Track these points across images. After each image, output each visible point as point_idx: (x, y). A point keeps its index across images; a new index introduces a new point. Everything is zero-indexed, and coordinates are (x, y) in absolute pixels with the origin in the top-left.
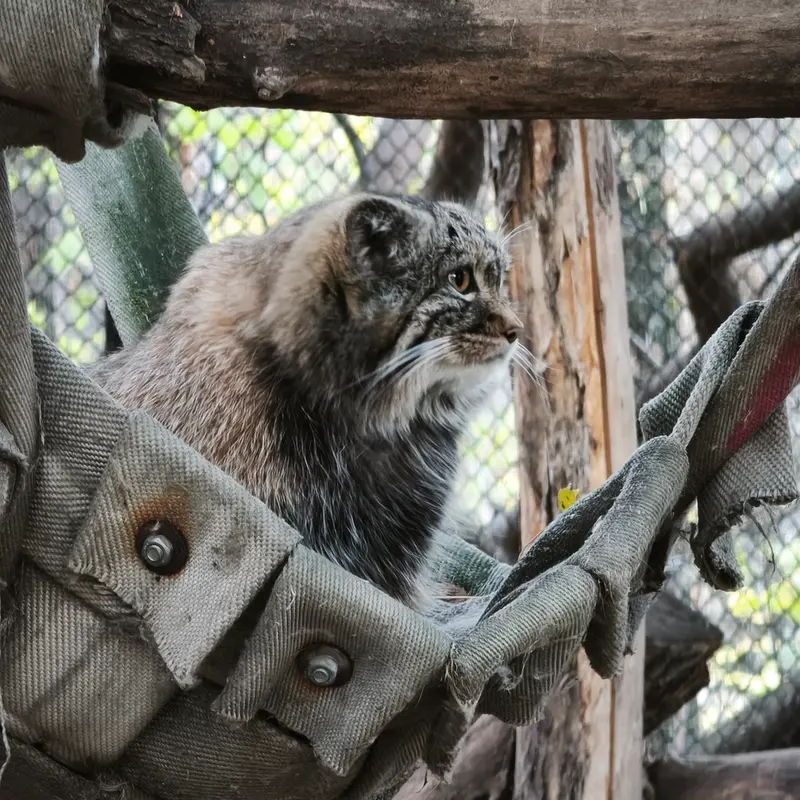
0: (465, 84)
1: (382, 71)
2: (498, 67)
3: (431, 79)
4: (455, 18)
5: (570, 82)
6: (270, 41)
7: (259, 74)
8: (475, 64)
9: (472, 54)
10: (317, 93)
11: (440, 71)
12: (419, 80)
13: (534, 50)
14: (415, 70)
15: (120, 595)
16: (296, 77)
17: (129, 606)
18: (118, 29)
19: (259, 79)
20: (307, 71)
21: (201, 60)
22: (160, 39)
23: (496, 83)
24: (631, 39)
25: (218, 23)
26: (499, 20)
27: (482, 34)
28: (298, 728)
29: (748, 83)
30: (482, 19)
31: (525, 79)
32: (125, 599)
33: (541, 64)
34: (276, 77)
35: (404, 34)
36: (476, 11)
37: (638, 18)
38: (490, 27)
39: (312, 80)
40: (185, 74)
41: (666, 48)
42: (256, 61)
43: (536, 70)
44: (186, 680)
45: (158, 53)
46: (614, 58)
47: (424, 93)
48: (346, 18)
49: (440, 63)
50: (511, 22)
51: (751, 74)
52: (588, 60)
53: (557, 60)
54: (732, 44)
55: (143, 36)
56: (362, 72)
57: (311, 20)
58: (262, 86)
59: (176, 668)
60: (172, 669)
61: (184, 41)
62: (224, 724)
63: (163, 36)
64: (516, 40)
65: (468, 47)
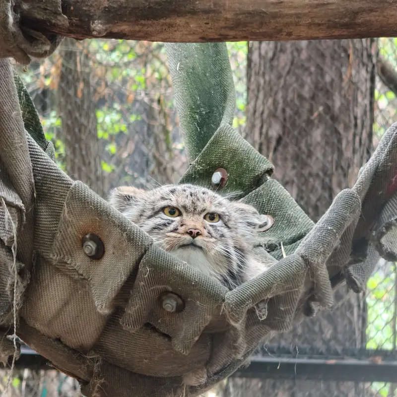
0: (193, 27)
1: (152, 21)
2: (208, 18)
3: (177, 25)
6: (96, 8)
7: (93, 24)
8: (196, 17)
9: (193, 12)
10: (124, 32)
11: (180, 21)
12: (171, 25)
13: (224, 10)
15: (77, 269)
16: (110, 25)
17: (82, 275)
18: (24, 3)
19: (93, 26)
20: (116, 22)
21: (66, 16)
24: (271, 3)
27: (197, 2)
28: (165, 332)
29: (336, 23)
31: (223, 24)
32: (79, 271)
33: (228, 16)
34: (100, 25)
35: (159, 4)
41: (290, 7)
42: (91, 18)
43: (226, 19)
44: (104, 311)
45: (46, 13)
46: (264, 12)
47: (175, 31)
49: (179, 16)
51: (336, 19)
52: (251, 14)
54: (324, 4)
55: (38, 6)
56: (143, 22)
58: (94, 30)
59: (98, 305)
60: (96, 305)
61: (56, 7)
63: (46, 6)
64: (215, 4)
65: (191, 9)
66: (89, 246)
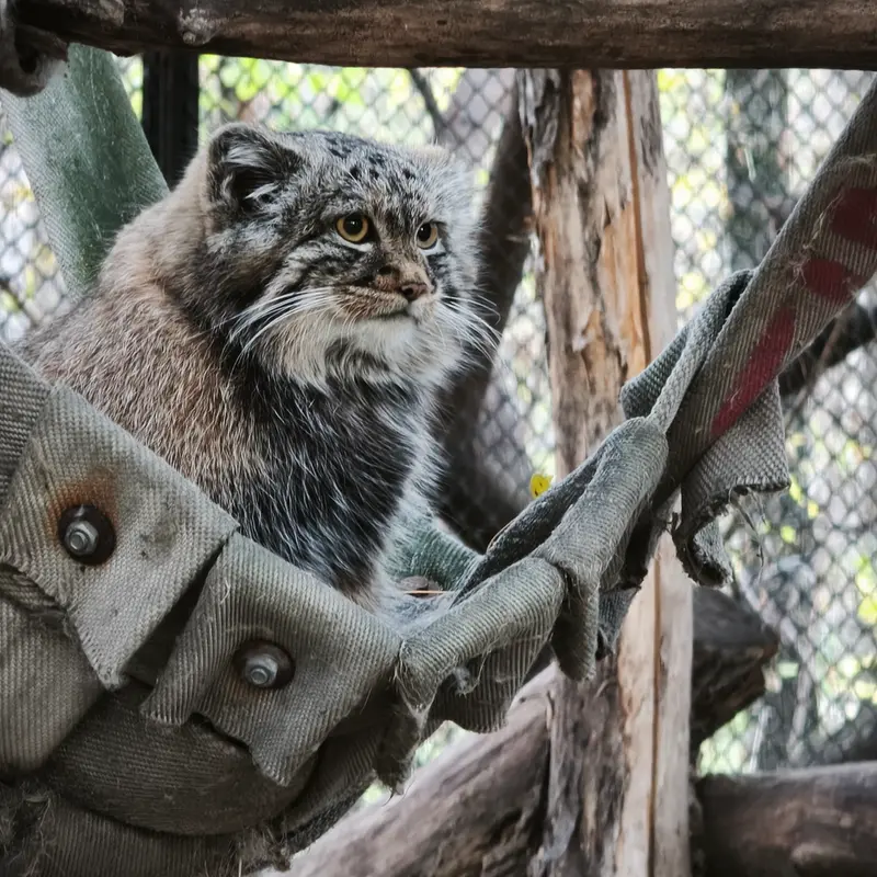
0: (410, 30)
1: (319, 14)
2: (447, 11)
5: (527, 27)
7: (184, 17)
10: (248, 38)
11: (383, 15)
12: (359, 25)
14: (356, 13)
15: (41, 586)
16: (224, 20)
17: (51, 599)
19: (184, 21)
20: (237, 13)
23: (445, 28)
28: (236, 734)
29: (722, 30)
31: (477, 25)
32: (47, 591)
33: (494, 7)
34: (201, 20)
39: (245, 23)
40: (102, 16)
43: (488, 14)
44: (112, 680)
47: (366, 38)
49: (382, 5)
51: (725, 20)
52: (545, 3)
53: (511, 4)
56: (298, 15)
58: (187, 30)
59: (100, 667)
60: (96, 667)
62: (154, 728)
66: (82, 532)
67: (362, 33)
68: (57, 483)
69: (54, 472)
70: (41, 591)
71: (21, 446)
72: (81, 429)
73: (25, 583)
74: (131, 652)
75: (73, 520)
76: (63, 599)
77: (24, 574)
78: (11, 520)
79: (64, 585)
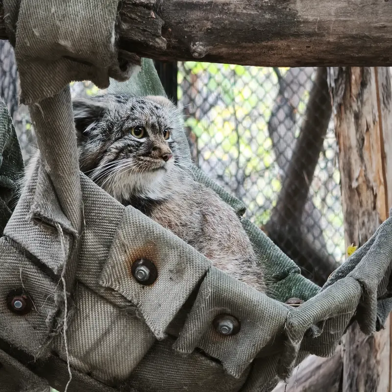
0: (294, 50)
1: (253, 44)
2: (310, 42)
3: (277, 48)
4: (289, 18)
5: (346, 48)
6: (198, 29)
7: (193, 46)
8: (299, 40)
9: (297, 35)
10: (221, 55)
11: (282, 43)
12: (271, 48)
13: (328, 33)
14: (270, 43)
15: (125, 296)
16: (211, 47)
17: (130, 302)
18: (124, 24)
19: (193, 48)
20: (217, 44)
21: (164, 39)
22: (145, 28)
23: (309, 49)
24: (376, 28)
25: (173, 21)
26: (311, 19)
27: (302, 25)
28: (215, 356)
30: (302, 18)
31: (324, 48)
32: (128, 298)
33: (331, 40)
34: (201, 47)
35: (264, 25)
36: (299, 14)
37: (379, 17)
38: (306, 22)
39: (220, 48)
40: (157, 46)
42: (192, 39)
43: (329, 42)
44: (160, 336)
45: (144, 35)
46: (368, 37)
47: (274, 54)
48: (235, 18)
49: (282, 39)
50: (316, 19)
52: (354, 38)
53: (340, 38)
55: (137, 27)
56: (244, 44)
57: (218, 19)
58: (195, 51)
59: (155, 330)
60: (153, 330)
61: (156, 30)
62: (179, 355)
63: (146, 27)
64: (319, 28)
65: (295, 32)
66: (143, 271)
67: (273, 52)
68: (130, 249)
69: (129, 245)
70: (125, 298)
71: (113, 234)
72: (140, 224)
73: (118, 295)
74: (168, 323)
75: (138, 266)
76: (135, 301)
77: (117, 291)
78: (111, 268)
79: (136, 295)
